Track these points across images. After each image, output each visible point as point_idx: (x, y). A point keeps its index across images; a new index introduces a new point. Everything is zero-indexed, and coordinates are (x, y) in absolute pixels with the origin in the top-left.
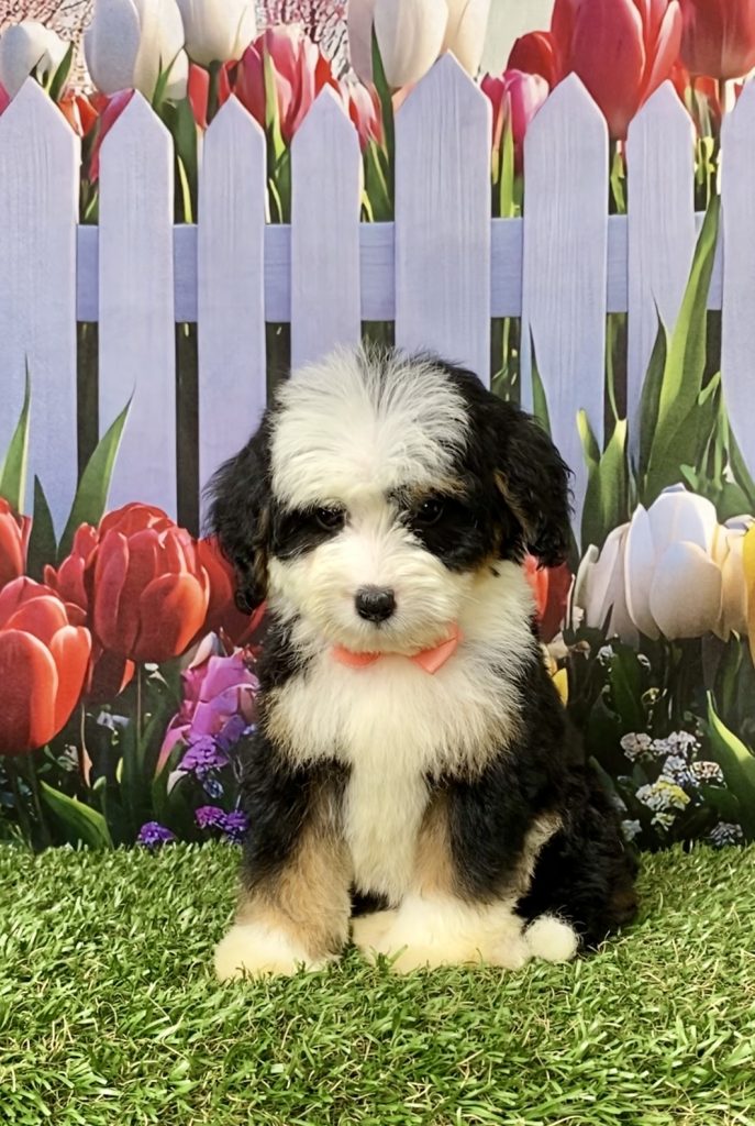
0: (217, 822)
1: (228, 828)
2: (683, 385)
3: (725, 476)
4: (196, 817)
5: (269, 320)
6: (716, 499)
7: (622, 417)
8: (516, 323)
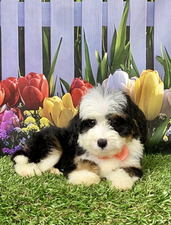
0: (7, 152)
1: (10, 153)
2: (121, 44)
3: (131, 67)
4: (2, 150)
5: (19, 26)
6: (128, 72)
7: (106, 52)
8: (80, 28)
